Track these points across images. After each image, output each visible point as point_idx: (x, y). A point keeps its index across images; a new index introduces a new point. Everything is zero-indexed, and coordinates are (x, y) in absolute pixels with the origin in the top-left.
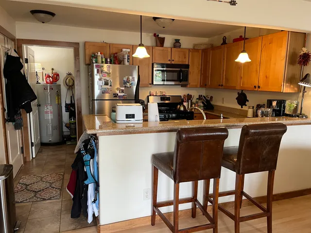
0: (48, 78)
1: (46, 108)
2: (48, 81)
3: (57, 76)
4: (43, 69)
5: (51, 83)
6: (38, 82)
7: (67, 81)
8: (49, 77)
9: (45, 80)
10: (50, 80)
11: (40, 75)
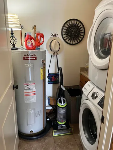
0: (29, 41)
1: (26, 88)
2: (29, 45)
3: (41, 37)
4: (22, 27)
5: (34, 48)
6: (14, 46)
7: (53, 45)
8: (31, 38)
9: (24, 43)
10: (32, 45)
11: (17, 36)
